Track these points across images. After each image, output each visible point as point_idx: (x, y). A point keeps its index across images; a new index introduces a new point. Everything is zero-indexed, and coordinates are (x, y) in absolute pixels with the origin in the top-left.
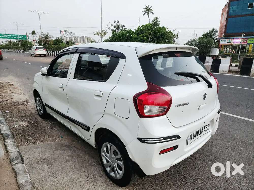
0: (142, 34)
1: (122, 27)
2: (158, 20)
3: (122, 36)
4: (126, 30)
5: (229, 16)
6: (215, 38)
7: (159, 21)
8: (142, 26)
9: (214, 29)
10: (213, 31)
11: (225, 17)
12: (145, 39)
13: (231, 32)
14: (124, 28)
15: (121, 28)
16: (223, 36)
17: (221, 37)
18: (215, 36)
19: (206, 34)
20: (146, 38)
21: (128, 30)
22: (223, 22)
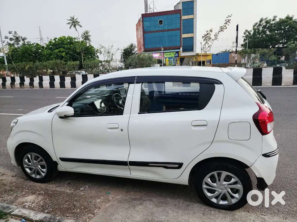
0: (57, 49)
1: (23, 40)
2: (88, 33)
3: (26, 52)
4: (30, 44)
5: (144, 32)
6: (135, 53)
7: (90, 36)
8: (54, 40)
9: (132, 44)
10: (132, 45)
11: (141, 33)
12: (63, 55)
13: (149, 47)
14: (26, 41)
15: (21, 41)
16: (143, 52)
17: (141, 52)
18: (135, 51)
19: (126, 49)
20: (64, 53)
21: (33, 44)
22: (139, 37)
